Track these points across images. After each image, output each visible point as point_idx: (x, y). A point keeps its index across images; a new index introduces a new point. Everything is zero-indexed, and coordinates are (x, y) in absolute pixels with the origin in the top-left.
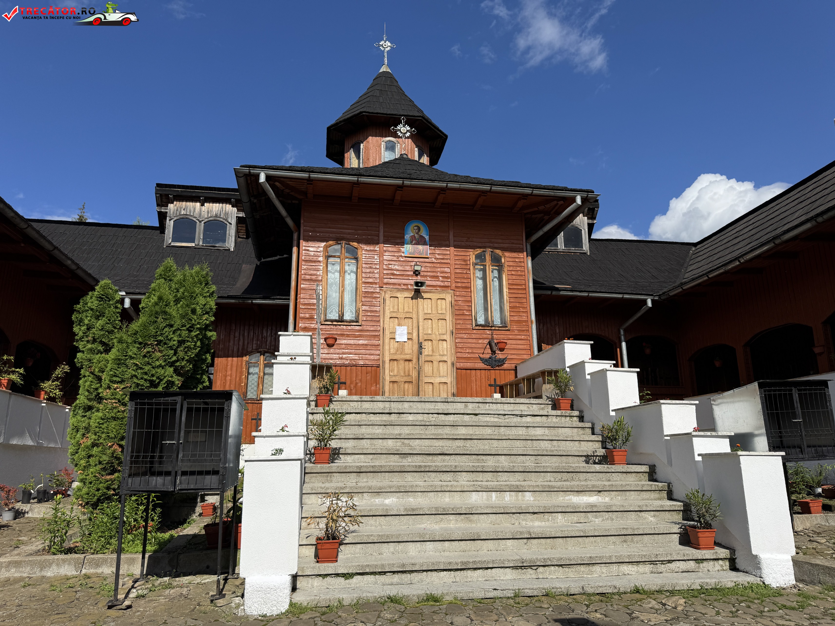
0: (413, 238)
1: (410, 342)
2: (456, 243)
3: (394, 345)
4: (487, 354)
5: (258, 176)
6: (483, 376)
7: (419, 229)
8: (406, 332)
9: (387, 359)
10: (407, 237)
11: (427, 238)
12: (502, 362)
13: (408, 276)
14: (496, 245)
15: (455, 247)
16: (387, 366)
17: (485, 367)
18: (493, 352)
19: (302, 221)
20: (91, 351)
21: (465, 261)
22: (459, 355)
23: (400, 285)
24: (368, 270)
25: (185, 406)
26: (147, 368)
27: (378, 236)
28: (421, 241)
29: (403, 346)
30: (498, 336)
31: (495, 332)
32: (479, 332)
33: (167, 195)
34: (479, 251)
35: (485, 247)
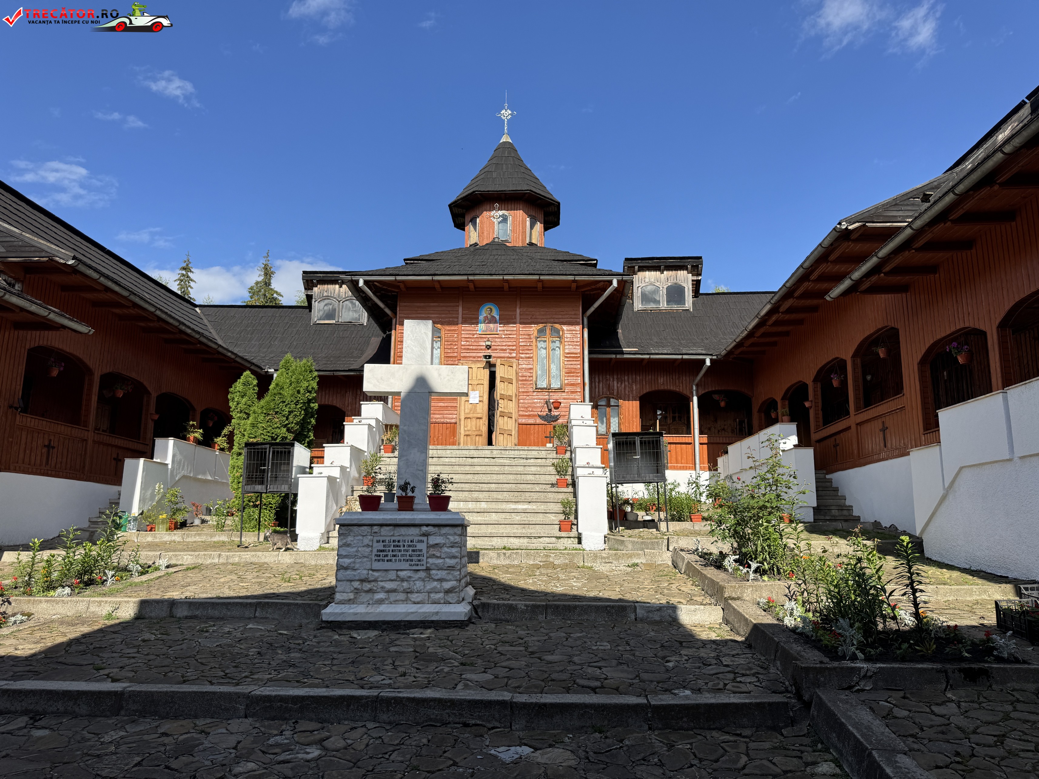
0: (486, 318)
1: (481, 403)
2: (522, 320)
3: (468, 406)
4: (545, 412)
5: (357, 282)
6: (540, 429)
7: (491, 310)
8: (478, 395)
9: (462, 418)
10: (481, 318)
11: (497, 317)
12: (556, 418)
13: (481, 349)
14: (556, 321)
15: (521, 323)
16: (462, 422)
17: (543, 422)
18: (550, 410)
19: (398, 309)
20: (239, 417)
21: (529, 335)
22: (521, 413)
23: (474, 357)
24: (449, 347)
25: (271, 450)
26: (269, 429)
27: (458, 318)
28: (492, 320)
29: (476, 407)
30: (555, 397)
31: (551, 394)
32: (539, 394)
33: (312, 280)
34: (541, 326)
35: (546, 323)
